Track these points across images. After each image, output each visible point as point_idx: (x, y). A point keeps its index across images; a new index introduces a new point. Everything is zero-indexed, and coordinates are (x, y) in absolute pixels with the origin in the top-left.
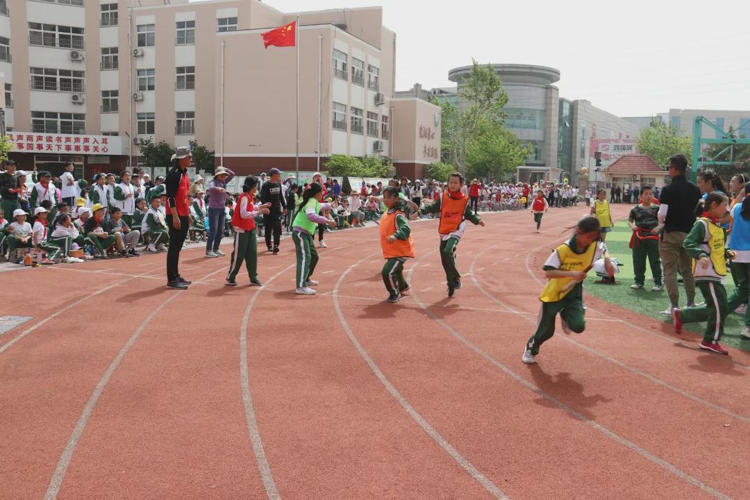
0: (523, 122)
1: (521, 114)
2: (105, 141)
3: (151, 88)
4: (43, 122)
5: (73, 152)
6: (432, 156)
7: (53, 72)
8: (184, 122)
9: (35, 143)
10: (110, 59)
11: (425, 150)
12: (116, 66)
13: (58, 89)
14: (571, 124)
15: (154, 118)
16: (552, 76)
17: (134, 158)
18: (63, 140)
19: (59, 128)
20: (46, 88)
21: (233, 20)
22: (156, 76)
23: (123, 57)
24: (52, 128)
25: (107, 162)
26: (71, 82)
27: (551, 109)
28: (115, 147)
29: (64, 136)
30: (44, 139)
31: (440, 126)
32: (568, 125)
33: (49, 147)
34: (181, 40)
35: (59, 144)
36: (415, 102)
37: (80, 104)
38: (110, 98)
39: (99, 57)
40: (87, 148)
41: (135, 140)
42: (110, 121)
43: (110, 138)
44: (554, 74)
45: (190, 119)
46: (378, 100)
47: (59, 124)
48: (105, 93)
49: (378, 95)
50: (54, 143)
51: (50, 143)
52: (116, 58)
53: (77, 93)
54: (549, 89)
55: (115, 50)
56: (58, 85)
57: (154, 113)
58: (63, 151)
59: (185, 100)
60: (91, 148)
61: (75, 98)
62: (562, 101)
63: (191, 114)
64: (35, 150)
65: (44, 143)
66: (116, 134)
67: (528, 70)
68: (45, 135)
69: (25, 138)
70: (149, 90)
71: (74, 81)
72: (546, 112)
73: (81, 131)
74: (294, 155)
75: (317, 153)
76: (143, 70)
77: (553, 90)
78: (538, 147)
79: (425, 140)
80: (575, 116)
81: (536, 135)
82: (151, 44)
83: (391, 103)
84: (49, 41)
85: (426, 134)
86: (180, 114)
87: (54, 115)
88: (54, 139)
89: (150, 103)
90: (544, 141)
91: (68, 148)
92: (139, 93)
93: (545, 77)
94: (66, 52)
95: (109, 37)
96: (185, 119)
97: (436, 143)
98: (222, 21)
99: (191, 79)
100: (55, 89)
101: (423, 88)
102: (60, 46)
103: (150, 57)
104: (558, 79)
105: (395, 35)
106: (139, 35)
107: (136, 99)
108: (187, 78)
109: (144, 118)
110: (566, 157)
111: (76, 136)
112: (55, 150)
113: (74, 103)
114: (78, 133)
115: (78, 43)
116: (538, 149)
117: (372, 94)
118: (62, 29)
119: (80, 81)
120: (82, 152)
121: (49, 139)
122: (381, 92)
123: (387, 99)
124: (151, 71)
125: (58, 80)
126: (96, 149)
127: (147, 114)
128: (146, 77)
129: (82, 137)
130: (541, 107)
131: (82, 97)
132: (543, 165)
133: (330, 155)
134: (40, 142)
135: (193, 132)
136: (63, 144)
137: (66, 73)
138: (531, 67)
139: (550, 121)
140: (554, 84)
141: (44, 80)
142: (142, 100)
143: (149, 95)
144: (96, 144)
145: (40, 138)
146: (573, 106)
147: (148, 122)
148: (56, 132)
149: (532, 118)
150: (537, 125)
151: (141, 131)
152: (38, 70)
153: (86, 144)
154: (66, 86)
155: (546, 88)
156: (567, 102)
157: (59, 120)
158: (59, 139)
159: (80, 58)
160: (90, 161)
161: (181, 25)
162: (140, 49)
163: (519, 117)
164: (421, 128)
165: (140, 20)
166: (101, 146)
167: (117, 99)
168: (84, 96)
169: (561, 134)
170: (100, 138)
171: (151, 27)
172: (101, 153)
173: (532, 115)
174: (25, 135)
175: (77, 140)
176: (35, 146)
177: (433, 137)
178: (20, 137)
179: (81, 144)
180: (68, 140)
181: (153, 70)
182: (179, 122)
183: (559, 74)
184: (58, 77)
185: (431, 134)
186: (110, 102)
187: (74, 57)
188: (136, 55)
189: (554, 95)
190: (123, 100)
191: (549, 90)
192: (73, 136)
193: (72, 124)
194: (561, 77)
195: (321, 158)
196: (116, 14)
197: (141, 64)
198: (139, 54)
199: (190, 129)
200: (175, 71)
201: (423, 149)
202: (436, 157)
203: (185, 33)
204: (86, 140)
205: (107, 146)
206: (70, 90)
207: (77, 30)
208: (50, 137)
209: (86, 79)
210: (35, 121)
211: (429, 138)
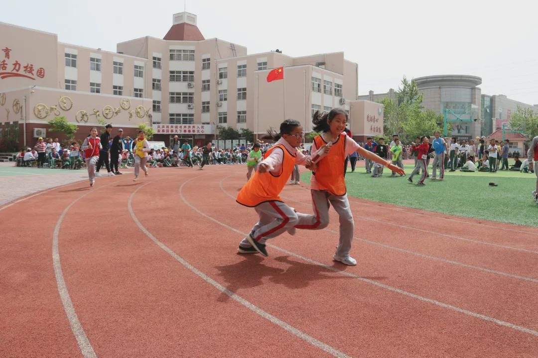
0: (457, 110)
1: (456, 105)
2: (203, 127)
3: (225, 99)
4: (174, 119)
5: (187, 133)
6: (377, 131)
7: (180, 94)
8: (241, 117)
9: (170, 129)
10: (206, 86)
11: (371, 129)
12: (209, 89)
13: (182, 102)
14: (491, 110)
15: (227, 115)
16: (476, 81)
17: (217, 136)
18: (183, 127)
19: (182, 122)
20: (176, 102)
21: (265, 64)
22: (228, 93)
23: (212, 84)
24: (178, 122)
25: (204, 137)
26: (188, 98)
27: (475, 102)
28: (208, 130)
29: (183, 125)
30: (174, 127)
31: (382, 115)
32: (488, 111)
33: (176, 131)
34: (240, 74)
35: (181, 129)
36: (364, 102)
37: (191, 109)
38: (206, 105)
39: (201, 85)
40: (194, 131)
41: (217, 126)
42: (206, 117)
43: (205, 126)
44: (476, 80)
45: (244, 115)
46: (342, 102)
47: (182, 119)
48: (204, 103)
49: (341, 99)
50: (179, 129)
51: (177, 129)
52: (209, 85)
53: (190, 104)
54: (473, 89)
55: (208, 81)
56: (182, 100)
57: (227, 112)
58: (183, 133)
59: (242, 105)
60: (196, 131)
61: (189, 106)
62: (483, 96)
63: (244, 112)
64: (170, 133)
65: (174, 129)
66: (208, 124)
67: (460, 78)
68: (174, 125)
69: (165, 127)
71: (189, 97)
72: (471, 104)
73: (192, 122)
76: (222, 91)
77: (476, 90)
78: (468, 125)
79: (372, 123)
80: (493, 106)
82: (226, 77)
83: (351, 103)
84: (178, 79)
85: (372, 119)
86: (239, 113)
87: (179, 115)
88: (178, 127)
89: (224, 107)
91: (185, 131)
92: (220, 102)
93: (472, 82)
94: (186, 83)
95: (206, 75)
96: (242, 115)
97: (380, 124)
98: (260, 64)
99: (245, 94)
100: (180, 102)
101: (375, 93)
102: (183, 81)
103: (225, 84)
104: (480, 83)
105: (357, 65)
106: (220, 73)
107: (218, 106)
108: (242, 94)
109: (222, 115)
111: (189, 125)
113: (189, 109)
114: (191, 124)
115: (192, 79)
117: (337, 99)
118: (184, 73)
119: (192, 98)
120: (192, 133)
121: (176, 127)
122: (343, 98)
123: (347, 101)
124: (225, 91)
125: (182, 98)
126: (198, 131)
127: (223, 113)
128: (223, 94)
129: (191, 125)
130: (468, 100)
131: (193, 105)
134: (172, 129)
135: (246, 121)
136: (183, 129)
137: (186, 94)
138: (461, 76)
140: (477, 86)
141: (175, 98)
142: (221, 106)
143: (224, 103)
144: (198, 129)
145: (172, 127)
146: (492, 99)
147: (224, 117)
148: (180, 123)
150: (466, 112)
151: (220, 122)
152: (172, 94)
153: (194, 129)
154: (185, 100)
155: (472, 89)
156: (488, 96)
157: (182, 117)
158: (181, 127)
159: (192, 86)
160: (196, 138)
161: (240, 67)
162: (220, 80)
163: (454, 107)
164: (368, 117)
165: (221, 66)
166: (201, 130)
167: (209, 106)
168: (194, 105)
170: (200, 126)
171: (225, 69)
172: (201, 133)
173: (463, 105)
174: (165, 125)
175: (189, 127)
176: (170, 131)
177: (377, 121)
178: (163, 127)
179: (191, 129)
180: (185, 127)
181: (226, 90)
182: (239, 116)
183: (481, 80)
184: (182, 96)
185: (375, 120)
186: (206, 108)
187: (189, 86)
188: (218, 83)
189: (477, 93)
190: (212, 106)
192: (187, 125)
193: (187, 119)
196: (209, 63)
197: (221, 88)
198: (220, 82)
199: (244, 121)
200: (237, 90)
201: (370, 128)
202: (380, 132)
203: (242, 71)
204: (194, 127)
205: (204, 130)
206: (187, 102)
207: (191, 73)
208: (177, 126)
209: (195, 97)
210: (171, 119)
211: (374, 122)
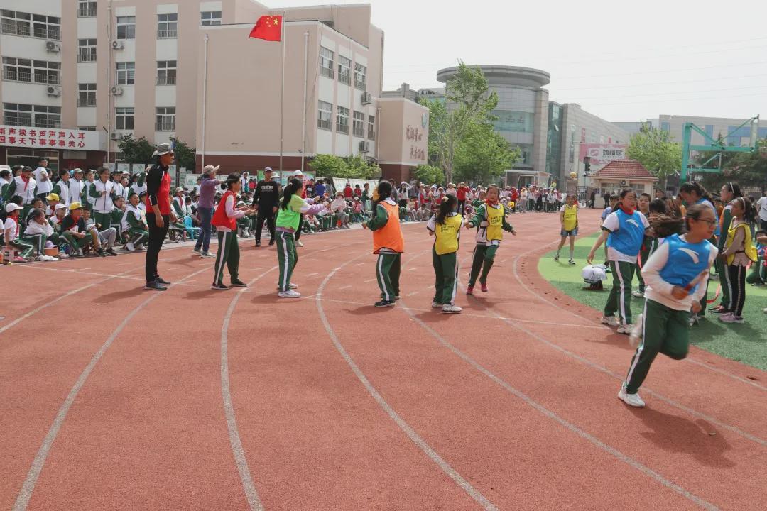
0: (512, 125)
1: (510, 117)
2: (81, 136)
3: (131, 82)
4: (15, 114)
5: (47, 146)
6: (419, 157)
7: (28, 62)
8: (165, 118)
9: (7, 136)
10: (88, 51)
11: (412, 152)
12: (94, 58)
13: (33, 81)
14: (561, 128)
15: (133, 113)
16: (542, 78)
17: (112, 154)
18: (38, 134)
19: (33, 122)
20: (19, 79)
21: (217, 14)
22: (135, 69)
23: (102, 49)
24: (26, 121)
25: (84, 157)
26: (47, 74)
27: (540, 113)
28: (92, 142)
29: (38, 130)
30: (17, 133)
31: (427, 127)
32: (557, 129)
33: (22, 141)
34: (163, 33)
35: (33, 137)
36: (403, 102)
37: (56, 96)
38: (88, 91)
39: (76, 49)
40: (62, 143)
41: (114, 135)
42: (87, 115)
43: (87, 133)
44: (544, 77)
45: (171, 115)
46: (365, 99)
47: (33, 117)
48: (83, 86)
49: (365, 94)
50: (28, 136)
51: (23, 137)
52: (94, 50)
53: (52, 86)
54: (538, 91)
55: (93, 42)
56: (33, 77)
57: (133, 108)
58: (37, 145)
59: (166, 96)
60: (67, 143)
61: (50, 90)
62: (551, 105)
63: (172, 110)
64: (7, 144)
65: (17, 136)
66: (93, 129)
67: (518, 72)
68: (18, 128)
70: (128, 84)
71: (50, 72)
72: (535, 115)
73: (57, 124)
74: (278, 154)
75: (301, 152)
76: (123, 63)
77: (543, 93)
78: (527, 150)
79: (412, 141)
80: (564, 120)
81: (525, 138)
82: (131, 37)
83: (378, 102)
84: (23, 30)
85: (414, 135)
86: (161, 110)
87: (28, 107)
88: (27, 133)
89: (129, 97)
90: (532, 145)
91: (43, 142)
92: (119, 87)
93: (534, 80)
94: (42, 42)
95: (87, 28)
96: (166, 115)
97: (423, 145)
98: (206, 15)
99: (172, 73)
100: (30, 81)
101: (411, 88)
102: (35, 35)
103: (130, 50)
104: (548, 82)
105: (383, 33)
106: (119, 27)
107: (115, 93)
108: (168, 73)
109: (123, 113)
110: (554, 161)
111: (52, 130)
112: (28, 144)
113: (49, 95)
114: (53, 127)
115: (54, 33)
116: (527, 153)
117: (358, 93)
118: (37, 17)
119: (56, 73)
120: (57, 146)
121: (23, 133)
122: (367, 91)
123: (374, 98)
124: (131, 64)
125: (33, 72)
126: (72, 143)
127: (127, 108)
128: (126, 70)
129: (57, 131)
130: (531, 110)
131: (58, 89)
132: (532, 169)
133: (314, 155)
134: (12, 135)
135: (174, 128)
136: (37, 137)
137: (42, 64)
138: (521, 70)
139: (540, 125)
140: (544, 87)
141: (18, 71)
142: (121, 95)
143: (129, 90)
144: (72, 139)
145: (12, 131)
146: (563, 110)
147: (126, 117)
148: (30, 125)
149: (521, 121)
150: (527, 129)
151: (120, 126)
152: (10, 60)
153: (62, 138)
154: (41, 77)
155: (536, 91)
156: (557, 105)
157: (33, 113)
158: (33, 133)
159: (56, 49)
160: (66, 156)
161: (162, 17)
162: (119, 41)
163: (508, 120)
164: (408, 130)
165: (120, 12)
166: (77, 141)
167: (95, 93)
168: (61, 89)
169: (551, 138)
170: (76, 132)
171: (132, 19)
172: (77, 148)
173: (521, 118)
175: (52, 134)
176: (7, 139)
177: (420, 139)
179: (57, 138)
180: (43, 133)
181: (134, 63)
182: (159, 118)
183: (549, 77)
184: (33, 68)
185: (418, 135)
186: (87, 96)
187: (50, 47)
188: (115, 48)
189: (543, 97)
190: (101, 94)
191: (539, 93)
192: (48, 130)
193: (47, 117)
194: (551, 80)
195: (305, 158)
196: (95, 4)
197: (120, 57)
198: (119, 46)
199: (171, 126)
200: (156, 65)
201: (410, 151)
202: (423, 159)
203: (167, 26)
204: (62, 134)
205: (84, 141)
206: (46, 82)
207: (54, 20)
208: (23, 130)
209: (62, 72)
210: (7, 114)
211: (416, 139)
